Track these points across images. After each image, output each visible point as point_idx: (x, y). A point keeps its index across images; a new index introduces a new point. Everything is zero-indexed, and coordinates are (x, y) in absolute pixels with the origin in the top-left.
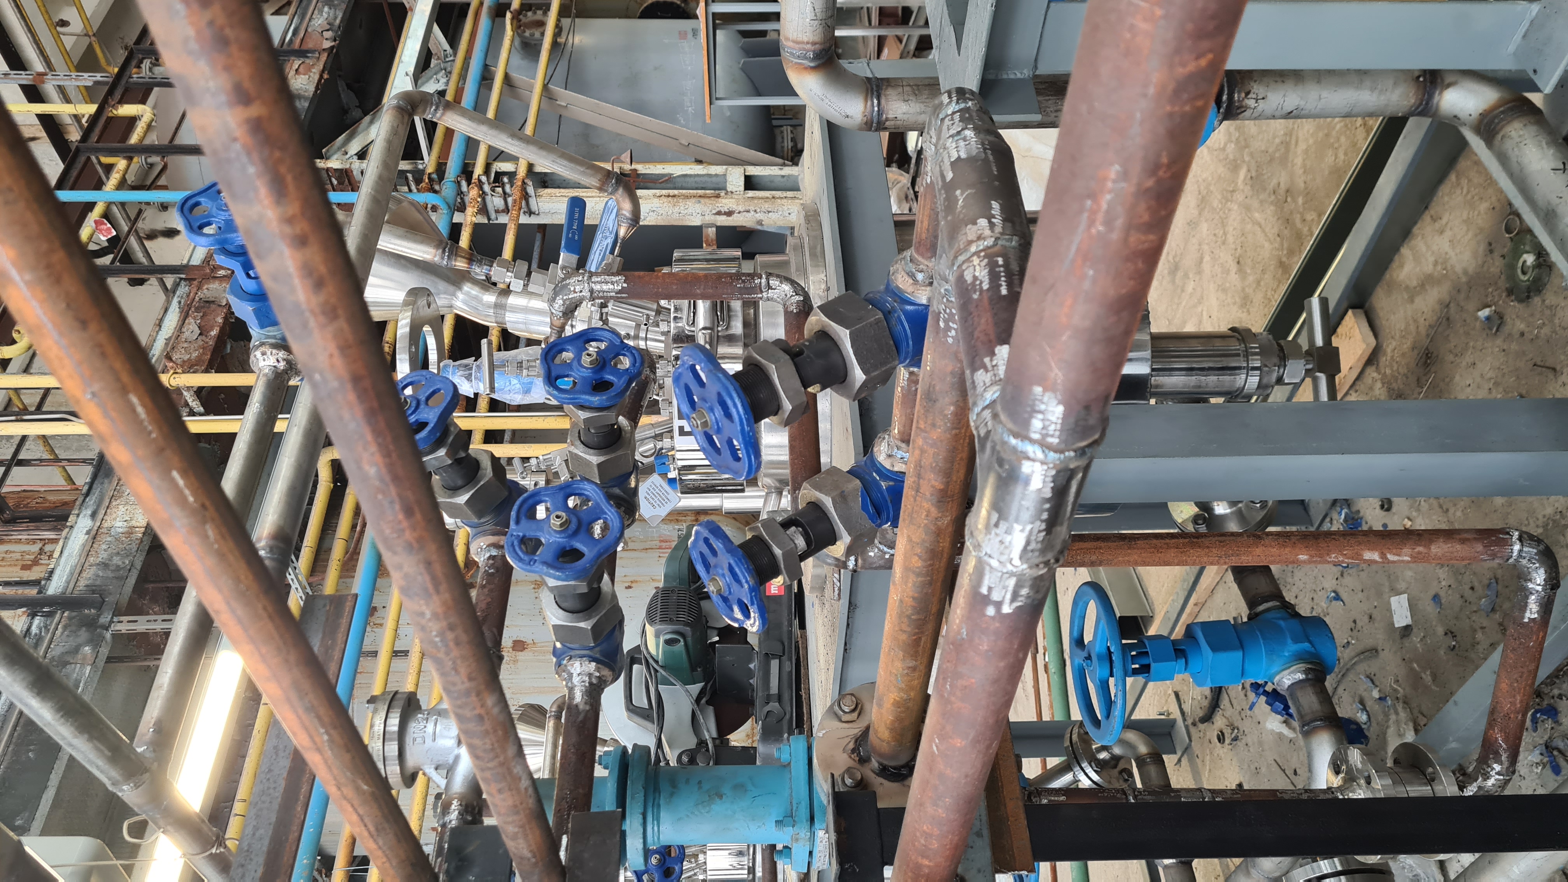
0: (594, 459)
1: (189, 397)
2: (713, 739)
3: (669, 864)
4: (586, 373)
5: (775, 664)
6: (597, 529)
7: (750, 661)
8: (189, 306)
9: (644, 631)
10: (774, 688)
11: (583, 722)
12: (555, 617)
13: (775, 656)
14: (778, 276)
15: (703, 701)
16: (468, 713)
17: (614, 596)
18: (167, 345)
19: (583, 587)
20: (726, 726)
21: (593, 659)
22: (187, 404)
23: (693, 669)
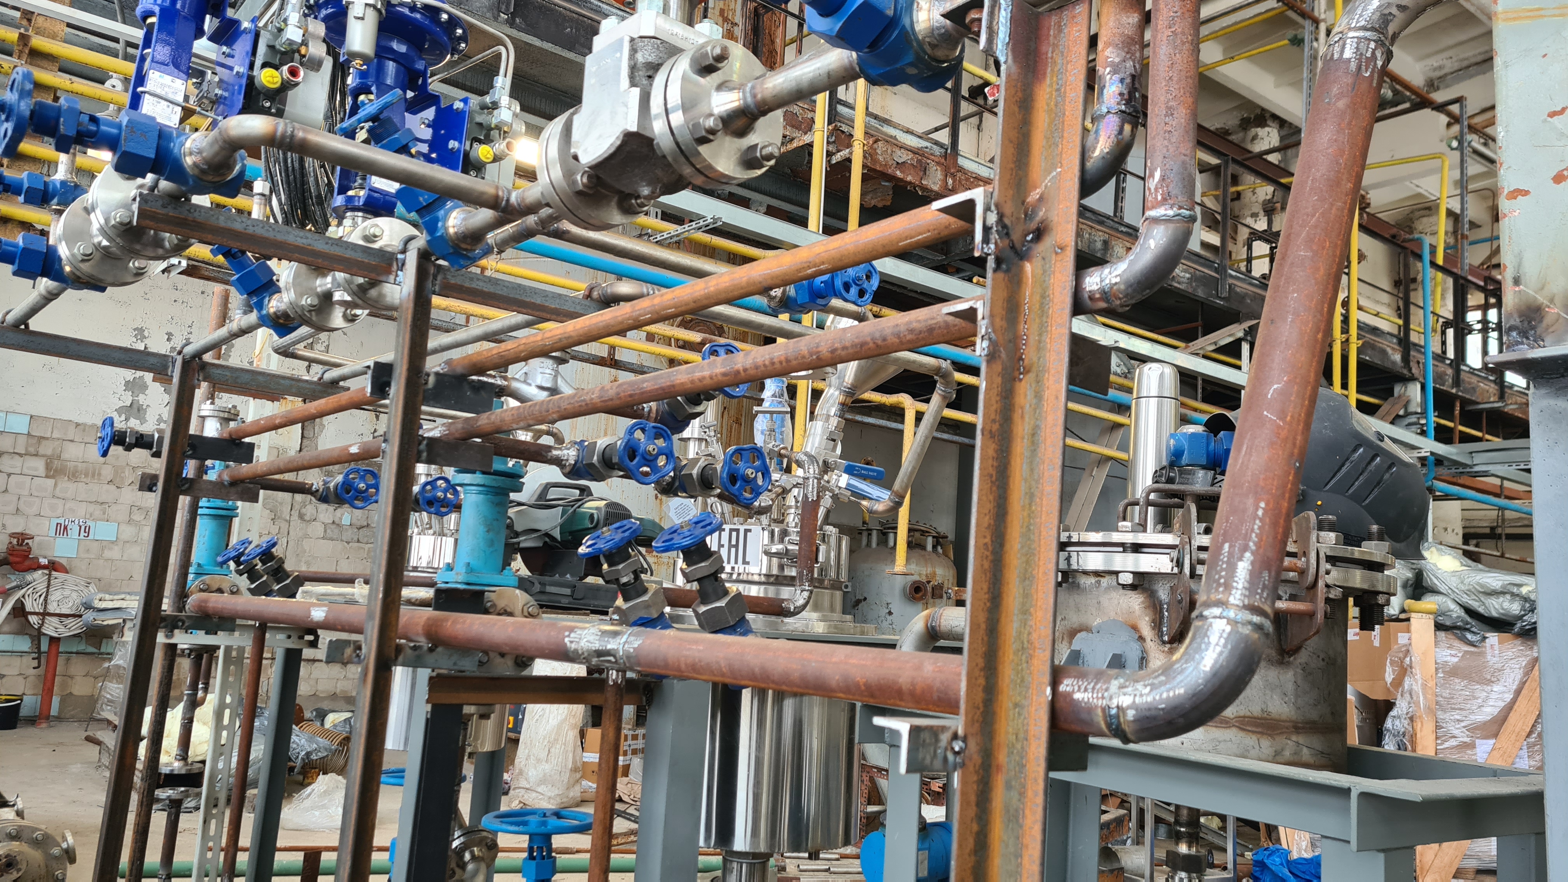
0: (695, 472)
1: (844, 153)
2: (519, 543)
3: (436, 504)
4: (741, 471)
5: (568, 591)
6: (646, 469)
7: (572, 575)
8: (923, 155)
9: (602, 499)
10: (550, 589)
11: (541, 455)
12: (602, 443)
13: (573, 592)
14: (809, 598)
15: (547, 539)
16: (551, 405)
17: (610, 477)
18: (891, 137)
19: (615, 460)
20: (528, 556)
21: (576, 462)
22: (839, 151)
23: (571, 533)
